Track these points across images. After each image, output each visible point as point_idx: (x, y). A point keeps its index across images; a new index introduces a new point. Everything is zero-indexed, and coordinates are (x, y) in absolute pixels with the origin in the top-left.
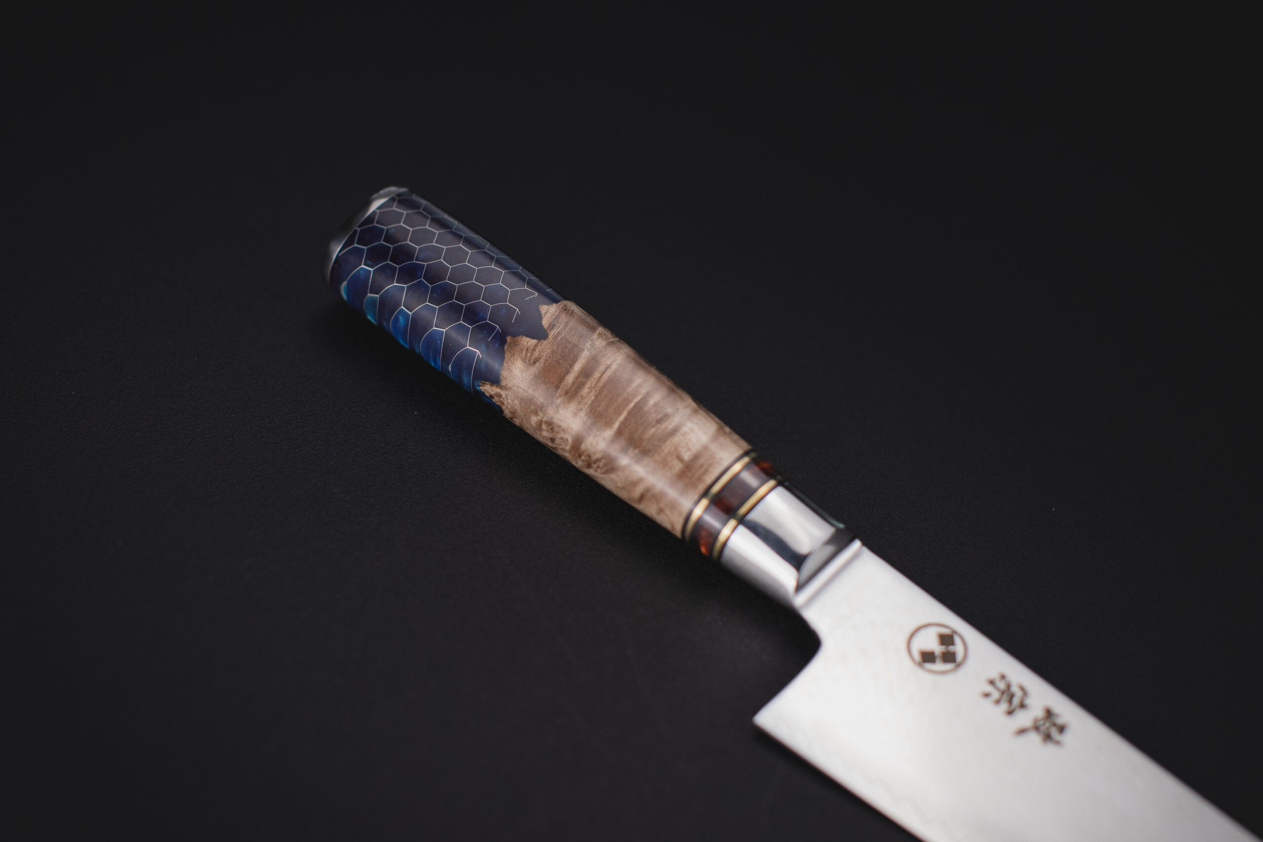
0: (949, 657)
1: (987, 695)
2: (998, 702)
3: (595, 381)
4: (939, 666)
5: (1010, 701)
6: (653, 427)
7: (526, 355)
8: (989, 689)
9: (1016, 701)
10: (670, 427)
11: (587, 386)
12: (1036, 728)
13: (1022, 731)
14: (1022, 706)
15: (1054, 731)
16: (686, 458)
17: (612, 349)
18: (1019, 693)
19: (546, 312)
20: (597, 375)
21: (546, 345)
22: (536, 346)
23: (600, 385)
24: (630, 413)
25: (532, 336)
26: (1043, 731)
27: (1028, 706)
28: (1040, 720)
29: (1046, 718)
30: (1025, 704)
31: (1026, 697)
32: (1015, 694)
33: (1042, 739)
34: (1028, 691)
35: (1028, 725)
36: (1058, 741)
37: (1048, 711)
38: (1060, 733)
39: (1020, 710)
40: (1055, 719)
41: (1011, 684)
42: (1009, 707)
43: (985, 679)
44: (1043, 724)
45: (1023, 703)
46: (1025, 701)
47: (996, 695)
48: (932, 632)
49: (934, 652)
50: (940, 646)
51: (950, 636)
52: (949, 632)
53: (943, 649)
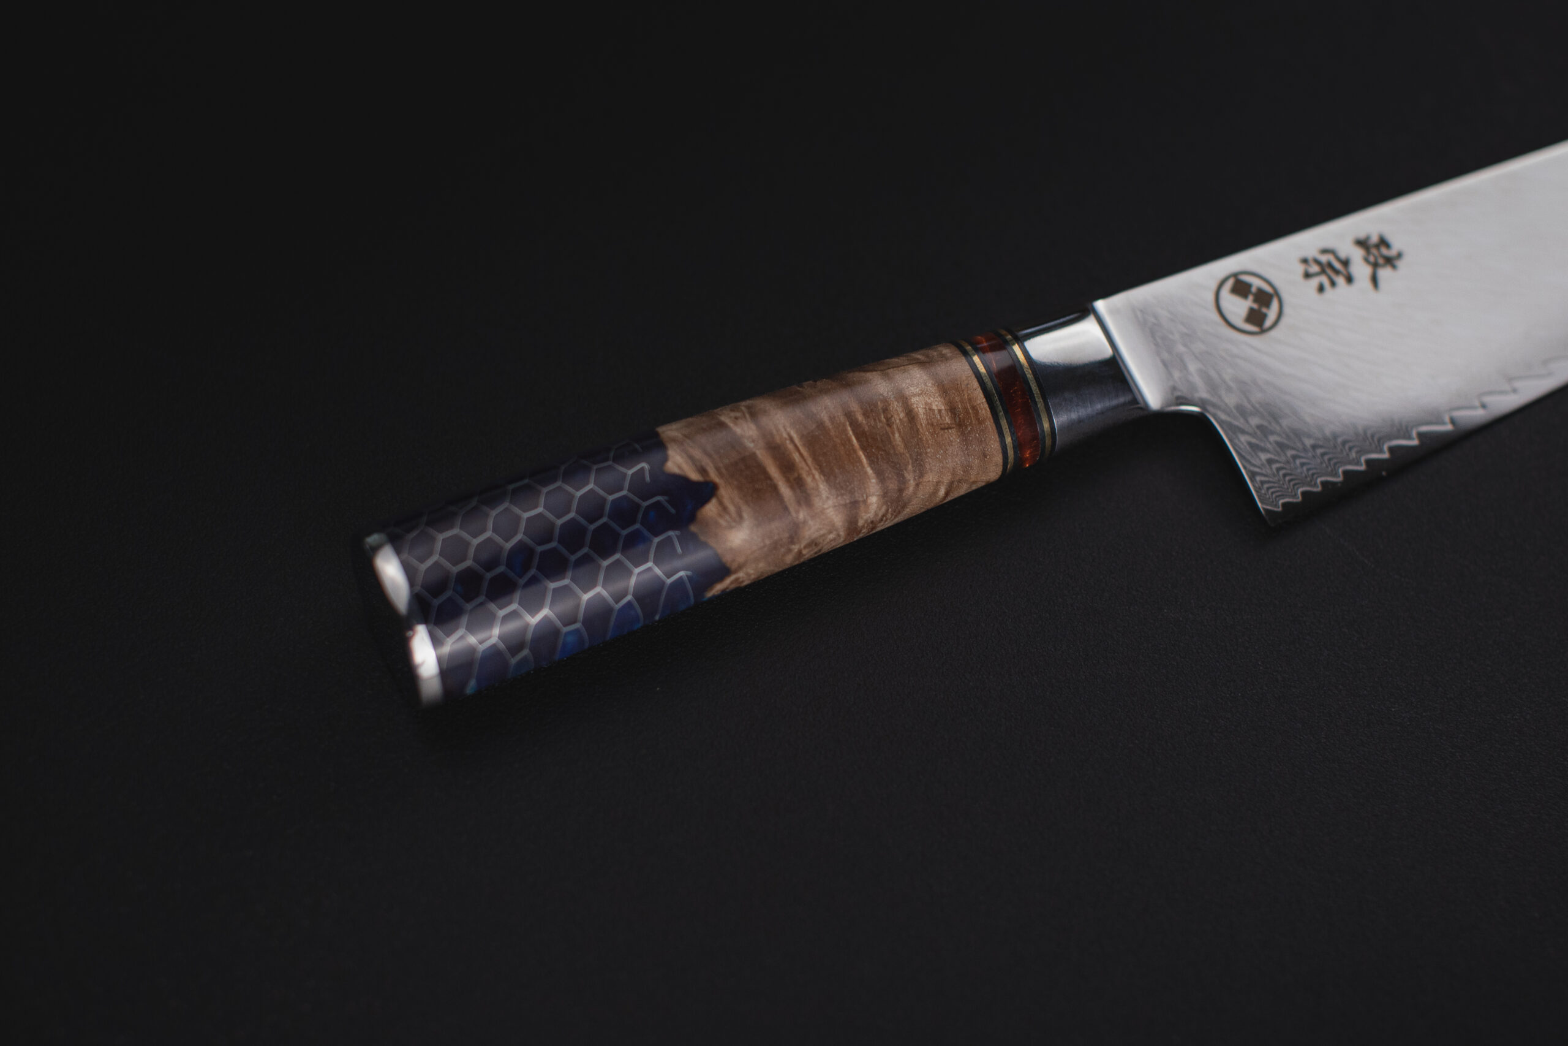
0: (1264, 298)
2: (1333, 284)
3: (803, 463)
4: (1272, 313)
5: (1337, 272)
6: (893, 434)
7: (726, 521)
8: (1314, 282)
9: (1338, 266)
10: (902, 415)
11: (804, 475)
12: (1375, 265)
13: (1375, 280)
14: (1346, 263)
15: (1384, 251)
16: (948, 420)
17: (764, 420)
18: (1330, 258)
19: (679, 467)
20: (796, 457)
21: (726, 492)
22: (721, 503)
23: (810, 461)
24: (864, 449)
25: (706, 500)
26: (1381, 262)
27: (1348, 258)
28: (1367, 256)
29: (1367, 249)
30: (1344, 259)
31: (1337, 252)
32: (1329, 262)
33: (1389, 267)
34: (1330, 247)
35: (1369, 270)
36: (1397, 254)
37: (1359, 243)
38: (1388, 247)
39: (1350, 269)
40: (1371, 242)
41: (1315, 258)
42: (1342, 276)
43: (1302, 279)
44: (1373, 256)
45: (1342, 260)
46: (1340, 257)
47: (1324, 279)
48: (1226, 296)
49: (1251, 309)
50: (1246, 299)
51: (1238, 282)
52: (1232, 280)
53: (1251, 297)
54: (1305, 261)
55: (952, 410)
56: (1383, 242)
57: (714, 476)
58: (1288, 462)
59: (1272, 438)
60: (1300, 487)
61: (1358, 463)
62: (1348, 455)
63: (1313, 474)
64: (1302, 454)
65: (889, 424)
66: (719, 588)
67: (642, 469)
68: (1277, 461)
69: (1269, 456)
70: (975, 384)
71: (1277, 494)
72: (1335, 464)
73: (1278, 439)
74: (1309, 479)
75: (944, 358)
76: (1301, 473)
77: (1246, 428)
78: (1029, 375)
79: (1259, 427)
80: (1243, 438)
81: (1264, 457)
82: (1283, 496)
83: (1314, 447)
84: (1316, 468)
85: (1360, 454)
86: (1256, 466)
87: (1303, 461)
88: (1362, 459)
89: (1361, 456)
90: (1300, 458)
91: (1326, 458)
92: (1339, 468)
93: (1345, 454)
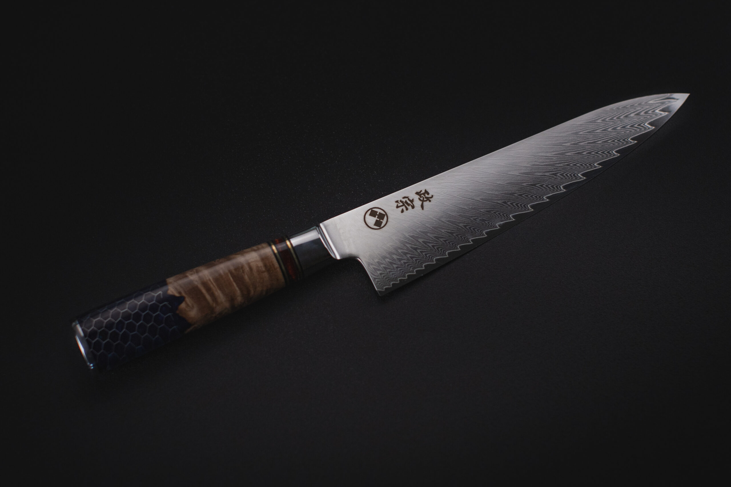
0: (381, 216)
1: (402, 211)
2: (407, 209)
3: (214, 287)
4: (384, 221)
5: (409, 205)
6: (245, 275)
7: (189, 308)
8: (400, 209)
9: (409, 202)
10: (248, 269)
12: (423, 201)
13: (422, 206)
14: (412, 201)
15: (427, 196)
16: (264, 269)
17: (201, 274)
18: (407, 199)
19: (172, 292)
20: (212, 286)
21: (188, 300)
22: (186, 303)
23: (216, 287)
24: (235, 281)
25: (181, 303)
26: (425, 199)
27: (413, 199)
28: (420, 198)
29: (420, 195)
30: (412, 200)
31: (409, 198)
32: (406, 201)
33: (428, 201)
34: (406, 196)
35: (420, 203)
36: (431, 196)
37: (417, 193)
38: (428, 194)
39: (413, 203)
40: (422, 193)
41: (401, 200)
42: (410, 206)
43: (395, 208)
44: (422, 198)
45: (411, 200)
46: (410, 199)
47: (404, 207)
48: (368, 216)
49: (377, 220)
50: (375, 217)
51: (373, 211)
52: (370, 211)
53: (377, 216)
54: (397, 202)
55: (265, 266)
56: (426, 192)
57: (184, 294)
58: (387, 273)
59: (382, 266)
60: (391, 282)
61: (413, 272)
62: (409, 270)
63: (396, 277)
65: (243, 272)
66: (189, 330)
67: (160, 294)
68: (384, 274)
69: (381, 272)
70: (273, 256)
71: (383, 285)
72: (405, 273)
73: (384, 266)
74: (395, 279)
75: (263, 248)
76: (392, 277)
77: (373, 262)
78: (292, 251)
79: (378, 262)
80: (372, 266)
81: (379, 272)
82: (385, 285)
83: (397, 268)
84: (397, 275)
85: (414, 268)
86: (375, 276)
87: (393, 273)
88: (415, 270)
89: (414, 269)
90: (392, 271)
91: (401, 271)
92: (406, 274)
93: (408, 269)
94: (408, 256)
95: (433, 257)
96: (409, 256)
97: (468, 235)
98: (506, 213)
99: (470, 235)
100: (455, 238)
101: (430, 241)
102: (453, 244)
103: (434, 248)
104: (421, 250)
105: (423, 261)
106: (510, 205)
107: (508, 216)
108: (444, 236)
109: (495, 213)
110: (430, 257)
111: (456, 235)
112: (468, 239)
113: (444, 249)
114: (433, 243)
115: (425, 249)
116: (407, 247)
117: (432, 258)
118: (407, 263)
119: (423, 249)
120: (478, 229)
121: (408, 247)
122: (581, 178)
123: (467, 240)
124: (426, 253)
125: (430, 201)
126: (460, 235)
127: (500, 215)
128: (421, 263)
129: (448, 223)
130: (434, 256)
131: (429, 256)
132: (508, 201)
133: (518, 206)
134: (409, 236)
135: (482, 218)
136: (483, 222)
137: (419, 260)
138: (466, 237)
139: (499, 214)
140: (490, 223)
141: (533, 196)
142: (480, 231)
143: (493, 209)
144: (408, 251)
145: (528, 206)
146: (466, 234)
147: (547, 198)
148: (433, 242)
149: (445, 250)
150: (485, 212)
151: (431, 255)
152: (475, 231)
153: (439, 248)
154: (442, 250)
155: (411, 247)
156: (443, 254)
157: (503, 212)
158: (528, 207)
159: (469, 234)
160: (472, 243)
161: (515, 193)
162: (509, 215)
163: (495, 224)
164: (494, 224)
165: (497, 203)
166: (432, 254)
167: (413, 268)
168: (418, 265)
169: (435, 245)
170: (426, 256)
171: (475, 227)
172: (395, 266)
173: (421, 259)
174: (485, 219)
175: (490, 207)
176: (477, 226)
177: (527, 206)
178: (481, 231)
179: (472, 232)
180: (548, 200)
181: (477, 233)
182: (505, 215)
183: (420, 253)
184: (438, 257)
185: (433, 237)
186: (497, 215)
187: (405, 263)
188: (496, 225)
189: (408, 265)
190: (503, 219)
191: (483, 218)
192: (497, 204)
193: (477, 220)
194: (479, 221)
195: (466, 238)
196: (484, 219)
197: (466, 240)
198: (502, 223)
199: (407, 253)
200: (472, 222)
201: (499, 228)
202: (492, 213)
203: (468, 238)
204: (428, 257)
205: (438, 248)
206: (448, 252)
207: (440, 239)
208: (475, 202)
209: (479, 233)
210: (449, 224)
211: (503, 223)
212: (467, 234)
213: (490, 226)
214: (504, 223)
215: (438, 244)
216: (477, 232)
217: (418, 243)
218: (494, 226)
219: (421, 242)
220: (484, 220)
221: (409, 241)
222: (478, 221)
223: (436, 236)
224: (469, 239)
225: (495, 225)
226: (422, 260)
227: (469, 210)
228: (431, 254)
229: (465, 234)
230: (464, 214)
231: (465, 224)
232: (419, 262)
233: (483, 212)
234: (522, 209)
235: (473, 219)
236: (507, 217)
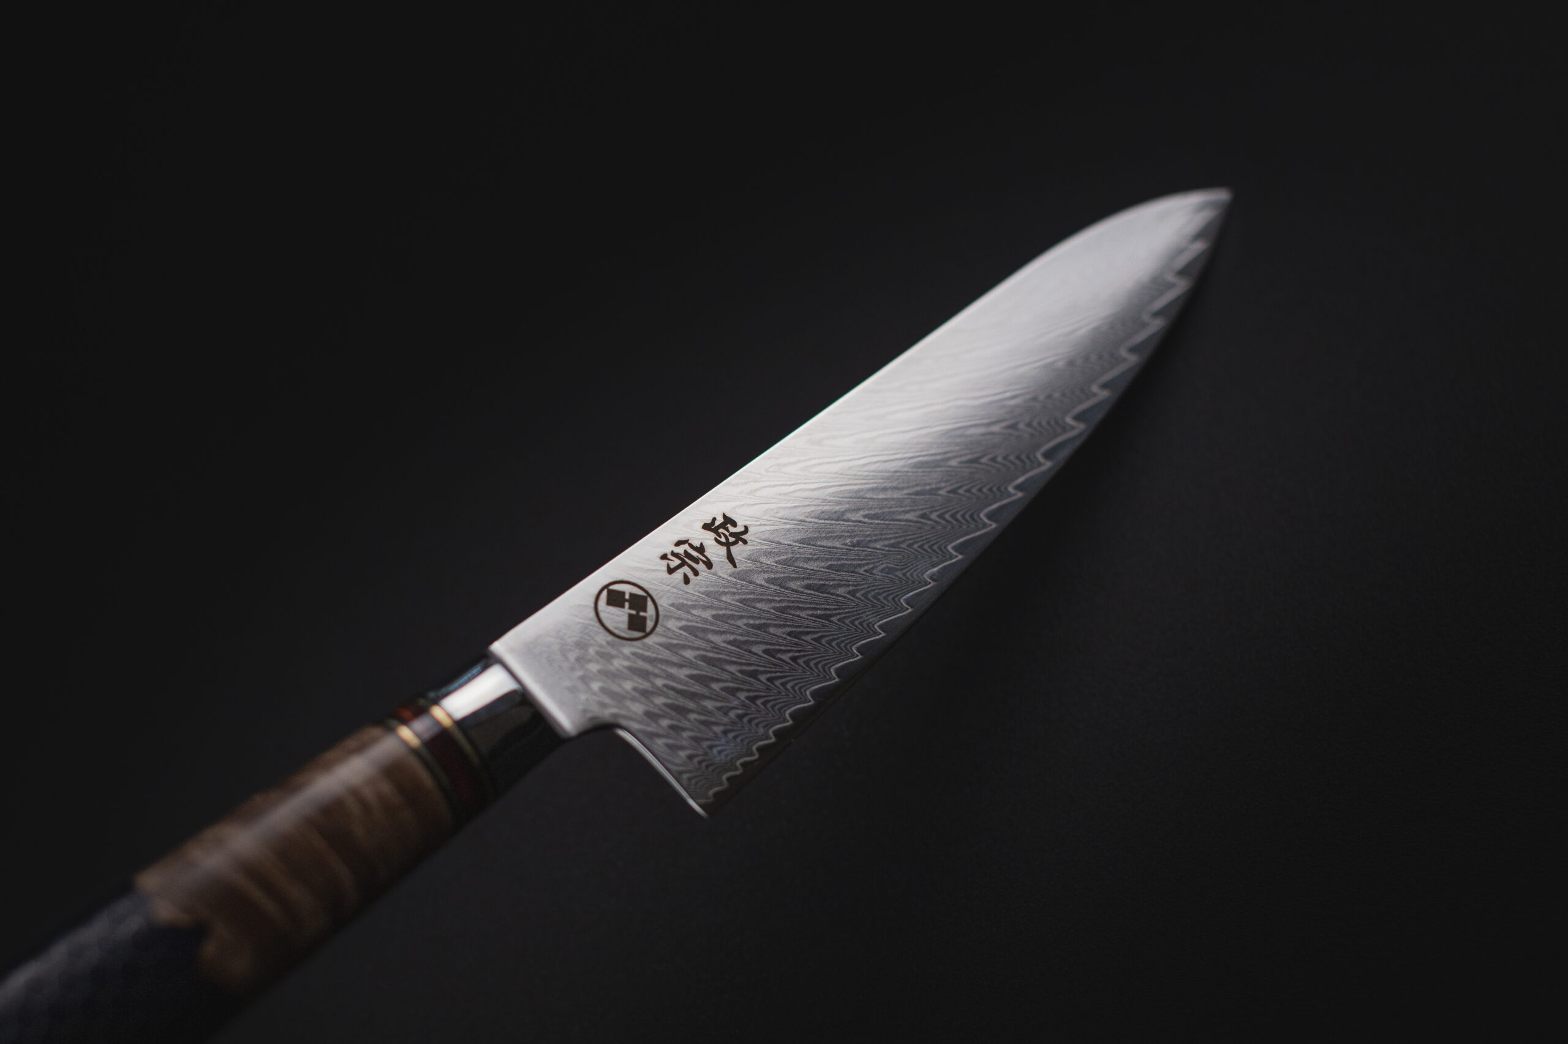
0: (638, 603)
2: (696, 573)
4: (650, 615)
5: (696, 561)
8: (679, 575)
9: (695, 554)
12: (728, 545)
13: (730, 558)
14: (701, 549)
15: (732, 529)
16: (399, 801)
18: (686, 546)
19: (167, 914)
21: (220, 929)
22: (217, 940)
25: (201, 942)
26: (732, 539)
27: (701, 544)
28: (717, 537)
29: (715, 531)
30: (699, 546)
31: (690, 542)
32: (686, 552)
33: (740, 543)
34: (682, 537)
35: (724, 549)
36: (743, 529)
37: (706, 527)
38: (734, 524)
39: (706, 554)
40: (717, 523)
41: (672, 551)
42: (701, 562)
43: (666, 575)
44: (722, 536)
45: (697, 547)
46: (695, 545)
47: (686, 569)
48: (604, 609)
49: (630, 616)
50: (623, 607)
51: (611, 593)
52: (605, 593)
53: (627, 605)
54: (664, 557)
55: (401, 790)
56: (728, 521)
57: (204, 915)
58: (706, 754)
59: (685, 734)
60: (723, 775)
61: (768, 738)
62: (757, 732)
63: (732, 759)
64: (717, 743)
68: (696, 756)
69: (688, 752)
71: (706, 787)
72: (748, 744)
73: (691, 734)
74: (729, 765)
75: (374, 740)
76: (721, 761)
77: (661, 732)
78: (458, 735)
79: (672, 727)
80: (660, 741)
81: (683, 754)
82: (711, 787)
83: (725, 733)
84: (732, 753)
85: (767, 727)
86: (678, 765)
87: (720, 748)
88: (770, 732)
89: (769, 729)
90: (716, 746)
91: (738, 740)
92: (752, 746)
93: (753, 731)
94: (743, 698)
95: (804, 688)
96: (742, 696)
97: (868, 616)
98: (936, 543)
99: (873, 614)
100: (840, 629)
101: (783, 648)
102: (838, 645)
103: (799, 665)
104: (769, 675)
105: (783, 704)
106: (937, 519)
107: (944, 550)
108: (810, 627)
109: (910, 546)
110: (796, 688)
111: (839, 620)
112: (870, 625)
113: (821, 661)
114: (789, 651)
115: (776, 672)
116: (730, 672)
117: (803, 690)
118: (746, 715)
119: (771, 672)
120: (885, 594)
121: (733, 674)
122: (1073, 428)
123: (870, 628)
124: (784, 680)
125: (745, 542)
126: (850, 617)
127: (924, 550)
128: (779, 709)
129: (809, 592)
130: (805, 686)
131: (793, 687)
132: (931, 512)
133: (957, 520)
134: (725, 642)
135: (884, 565)
136: (890, 576)
137: (772, 703)
138: (864, 621)
139: (921, 547)
140: (908, 574)
141: (985, 490)
142: (892, 601)
143: (903, 539)
144: (737, 683)
145: (982, 515)
146: (863, 613)
147: (1018, 488)
148: (789, 648)
149: (825, 665)
150: (887, 548)
151: (796, 684)
152: (882, 602)
153: (810, 660)
154: (820, 666)
155: (742, 672)
156: (825, 677)
157: (929, 542)
158: (981, 519)
159: (870, 613)
160: (883, 634)
161: (940, 489)
162: (945, 547)
163: (920, 575)
164: (917, 576)
165: (907, 520)
166: (798, 681)
167: (764, 727)
168: (773, 716)
169: (797, 654)
170: (787, 690)
171: (877, 591)
172: (718, 729)
173: (776, 700)
174: (894, 566)
175: (893, 534)
176: (882, 589)
177: (978, 516)
178: (893, 599)
179: (873, 606)
180: (1020, 495)
181: (887, 607)
182: (935, 547)
183: (769, 684)
184: (816, 687)
185: (784, 636)
186: (916, 550)
187: (740, 717)
188: (924, 578)
189: (750, 721)
190: (935, 559)
191: (888, 565)
192: (909, 523)
193: (874, 572)
194: (880, 574)
195: (865, 624)
196: (893, 568)
197: (868, 629)
198: (935, 569)
199: (738, 689)
200: (863, 579)
201: (933, 584)
202: (904, 549)
203: (870, 623)
204: (791, 690)
205: (807, 663)
206: (834, 667)
207: (803, 637)
208: (855, 526)
209: (892, 605)
210: (812, 594)
211: (939, 571)
212: (865, 612)
213: (910, 582)
214: (941, 568)
215: (803, 651)
216: (886, 602)
217: (754, 659)
218: (920, 582)
219: (760, 653)
220: (890, 571)
221: (729, 656)
222: (878, 575)
223: (791, 632)
224: (873, 625)
225: (921, 578)
226: (778, 701)
227: (847, 549)
228: (796, 682)
229: (859, 614)
230: (839, 563)
231: (851, 588)
232: (773, 707)
233: (883, 550)
234: (968, 527)
235: (864, 571)
236: (942, 551)
